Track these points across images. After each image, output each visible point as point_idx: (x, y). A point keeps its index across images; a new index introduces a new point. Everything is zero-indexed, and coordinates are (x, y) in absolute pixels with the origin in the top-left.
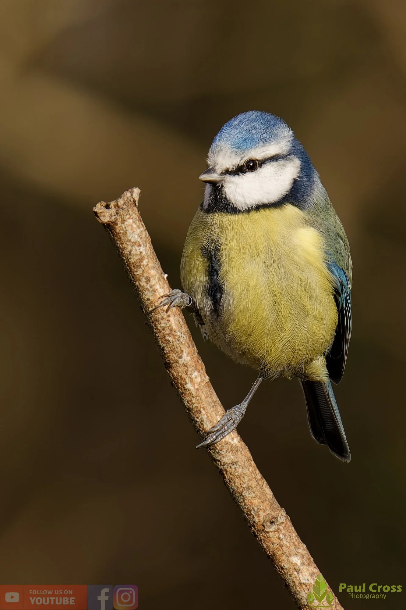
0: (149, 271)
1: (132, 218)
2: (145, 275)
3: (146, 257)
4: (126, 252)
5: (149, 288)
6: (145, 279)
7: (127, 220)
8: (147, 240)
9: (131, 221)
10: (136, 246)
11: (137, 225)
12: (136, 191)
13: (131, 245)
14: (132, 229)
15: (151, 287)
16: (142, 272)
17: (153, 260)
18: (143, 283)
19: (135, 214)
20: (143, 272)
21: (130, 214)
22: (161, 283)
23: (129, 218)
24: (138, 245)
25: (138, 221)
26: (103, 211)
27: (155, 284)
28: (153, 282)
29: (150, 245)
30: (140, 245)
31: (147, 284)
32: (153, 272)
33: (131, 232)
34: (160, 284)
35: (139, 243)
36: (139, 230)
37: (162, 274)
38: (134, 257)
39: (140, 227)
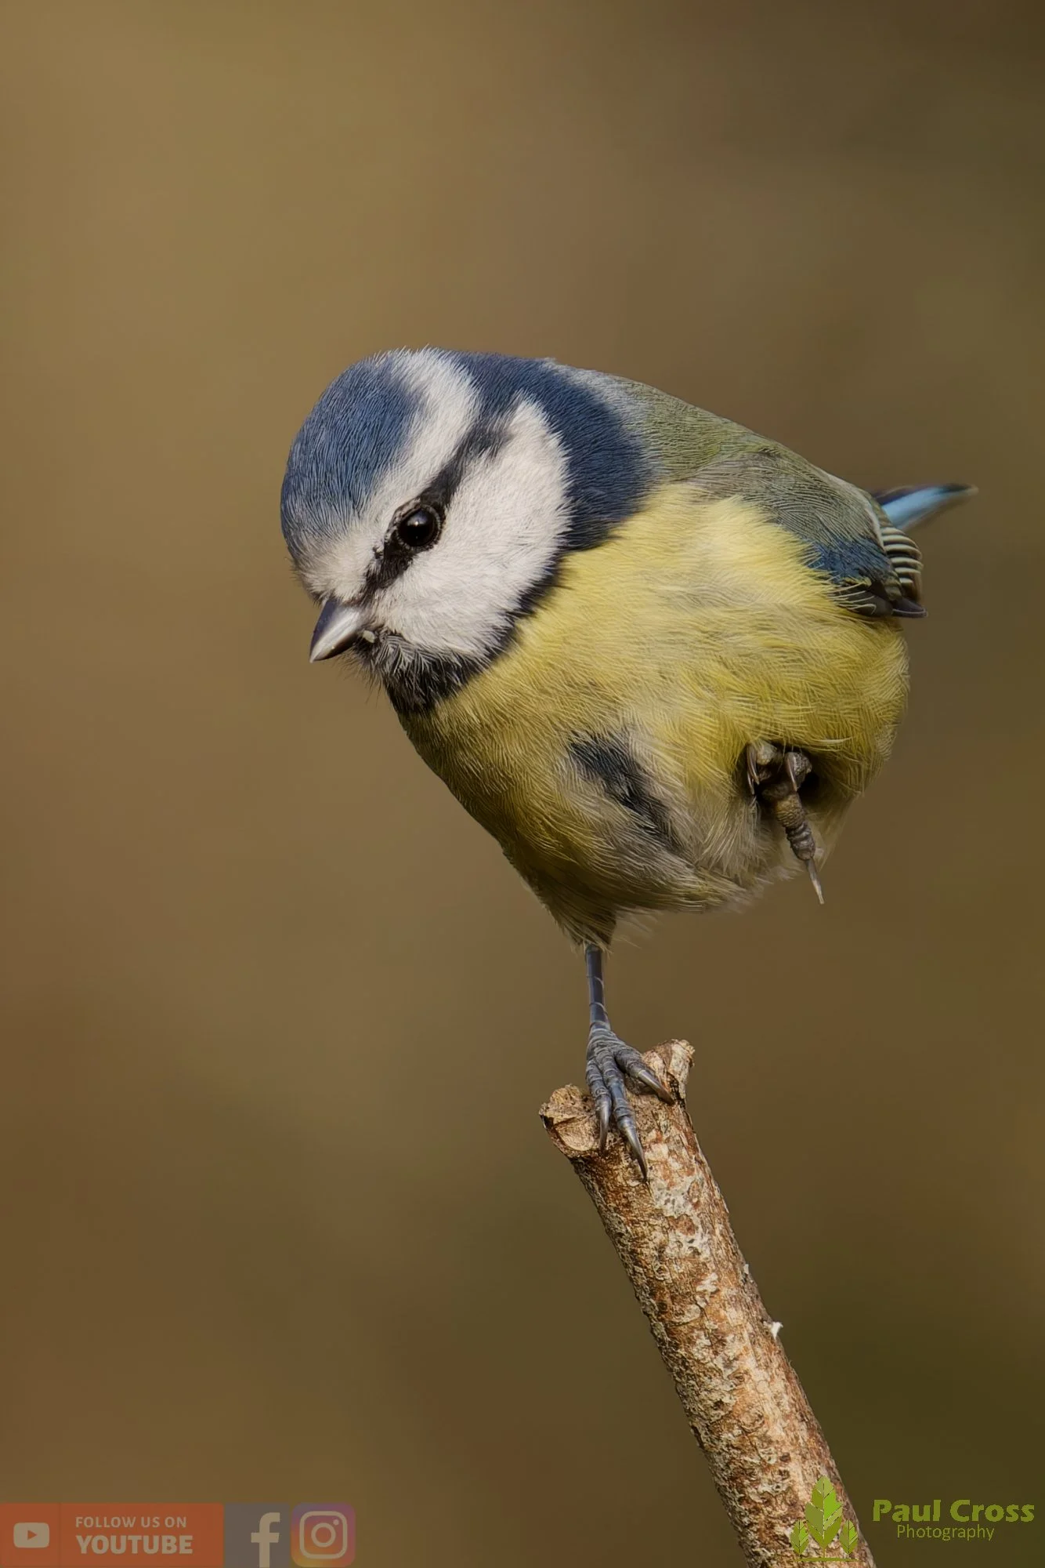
0: (722, 1313)
1: (667, 1141)
2: (709, 1324)
3: (711, 1266)
4: (646, 1251)
5: (721, 1366)
6: (709, 1338)
7: (650, 1147)
8: (716, 1210)
9: (663, 1149)
10: (677, 1232)
11: (684, 1164)
12: (681, 1050)
13: (662, 1227)
14: (665, 1177)
15: (728, 1364)
16: (698, 1316)
17: (734, 1275)
18: (700, 1348)
19: (678, 1127)
20: (702, 1317)
21: (660, 1129)
22: (759, 1350)
23: (657, 1141)
24: (685, 1228)
25: (687, 1149)
26: (571, 1116)
27: (741, 1354)
28: (733, 1348)
29: (726, 1228)
30: (691, 1229)
31: (716, 1353)
32: (734, 1316)
33: (665, 1184)
34: (756, 1354)
35: (691, 1220)
36: (688, 1180)
37: (762, 1321)
38: (675, 1266)
39: (693, 1170)
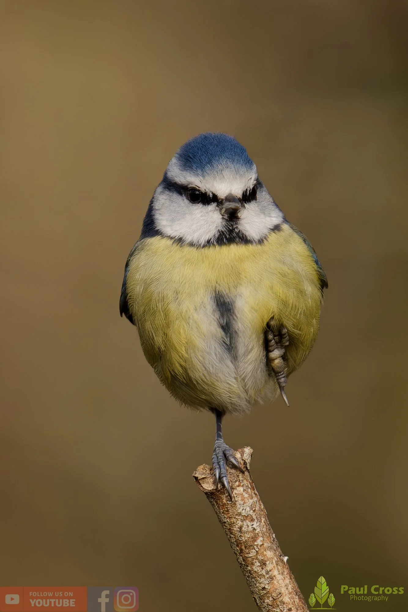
0: (265, 553)
1: (243, 486)
2: (260, 557)
3: (260, 535)
4: (235, 529)
5: (264, 574)
6: (259, 563)
7: (236, 488)
8: (262, 513)
9: (241, 489)
10: (247, 521)
11: (249, 495)
12: (248, 451)
13: (241, 520)
14: (242, 500)
15: (267, 573)
16: (255, 554)
17: (269, 538)
18: (256, 567)
19: (247, 480)
20: (257, 554)
21: (240, 481)
22: (279, 568)
23: (239, 486)
24: (250, 520)
25: (251, 489)
26: (205, 476)
27: (272, 569)
28: (269, 567)
29: (266, 520)
30: (252, 520)
31: (262, 569)
32: (269, 554)
33: (242, 503)
34: (278, 569)
35: (252, 517)
36: (251, 501)
37: (280, 556)
38: (246, 534)
39: (253, 497)
